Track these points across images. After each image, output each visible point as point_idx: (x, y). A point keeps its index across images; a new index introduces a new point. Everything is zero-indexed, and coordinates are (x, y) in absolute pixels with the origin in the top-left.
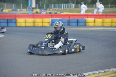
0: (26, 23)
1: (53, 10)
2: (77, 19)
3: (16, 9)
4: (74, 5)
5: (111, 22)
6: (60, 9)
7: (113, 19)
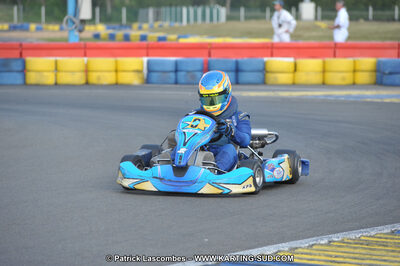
0: (59, 74)
1: (152, 29)
2: (234, 59)
3: (25, 24)
4: (223, 11)
5: (352, 69)
6: (177, 24)
7: (356, 59)
